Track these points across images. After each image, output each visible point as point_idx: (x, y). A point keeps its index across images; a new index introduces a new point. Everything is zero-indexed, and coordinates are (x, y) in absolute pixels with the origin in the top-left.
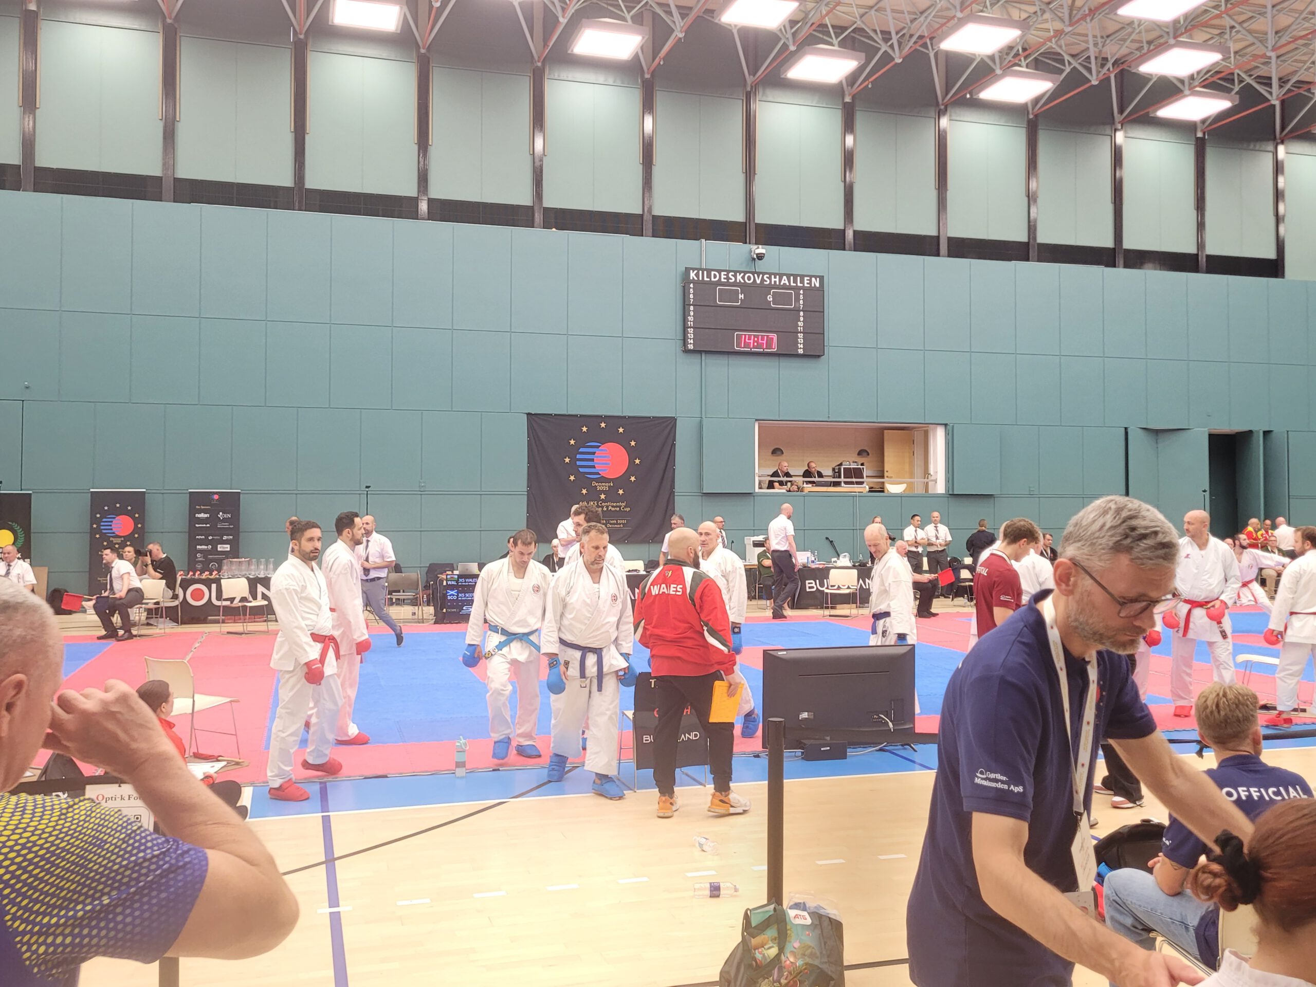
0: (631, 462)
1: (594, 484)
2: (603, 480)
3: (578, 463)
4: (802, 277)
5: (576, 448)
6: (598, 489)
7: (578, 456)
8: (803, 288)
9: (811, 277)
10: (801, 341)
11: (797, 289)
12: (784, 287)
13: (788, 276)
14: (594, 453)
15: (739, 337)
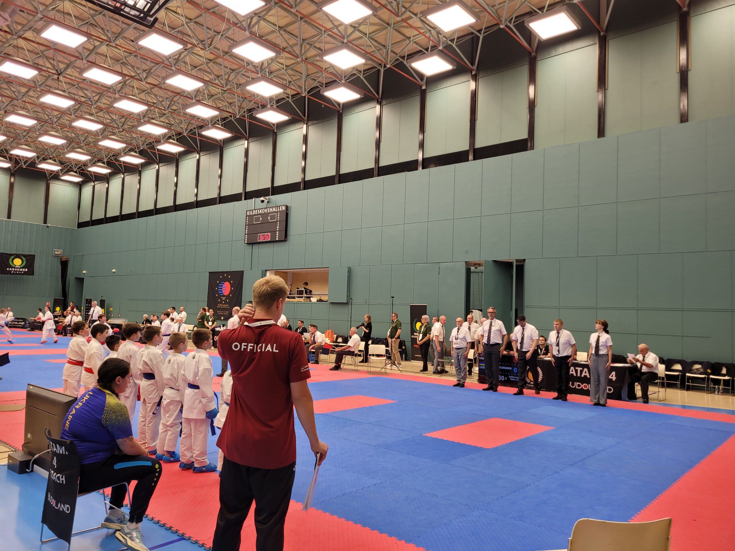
0: (231, 289)
1: (222, 297)
2: (224, 296)
3: (219, 290)
4: (279, 206)
5: (220, 283)
6: (223, 299)
7: (219, 287)
8: (280, 212)
9: (282, 206)
10: (277, 235)
11: (278, 212)
12: (274, 212)
13: (275, 207)
14: (222, 286)
15: (259, 236)
